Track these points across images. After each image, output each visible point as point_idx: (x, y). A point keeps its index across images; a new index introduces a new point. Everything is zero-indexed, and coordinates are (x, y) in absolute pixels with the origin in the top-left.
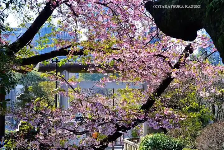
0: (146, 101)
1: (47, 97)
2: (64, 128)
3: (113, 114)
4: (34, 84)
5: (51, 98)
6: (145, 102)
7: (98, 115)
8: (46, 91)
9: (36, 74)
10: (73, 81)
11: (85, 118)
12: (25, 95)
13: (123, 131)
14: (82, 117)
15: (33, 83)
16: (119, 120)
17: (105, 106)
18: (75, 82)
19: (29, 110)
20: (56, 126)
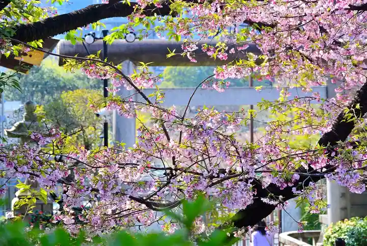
0: (331, 126)
1: (82, 130)
2: (124, 194)
3: (245, 155)
4: (49, 101)
5: (93, 132)
6: (329, 129)
7: (209, 157)
8: (78, 114)
9: (55, 75)
10: (143, 78)
11: (176, 170)
12: (26, 125)
13: (271, 198)
14: (168, 169)
15: (46, 97)
16: (261, 172)
17: (224, 136)
18: (149, 80)
19: (34, 151)
20: (103, 187)
